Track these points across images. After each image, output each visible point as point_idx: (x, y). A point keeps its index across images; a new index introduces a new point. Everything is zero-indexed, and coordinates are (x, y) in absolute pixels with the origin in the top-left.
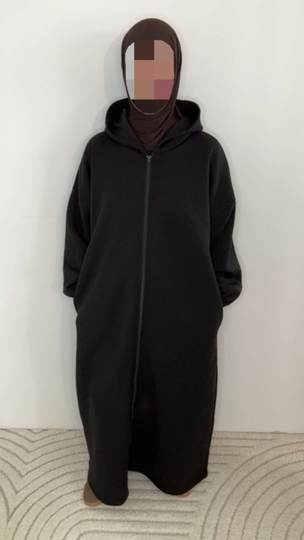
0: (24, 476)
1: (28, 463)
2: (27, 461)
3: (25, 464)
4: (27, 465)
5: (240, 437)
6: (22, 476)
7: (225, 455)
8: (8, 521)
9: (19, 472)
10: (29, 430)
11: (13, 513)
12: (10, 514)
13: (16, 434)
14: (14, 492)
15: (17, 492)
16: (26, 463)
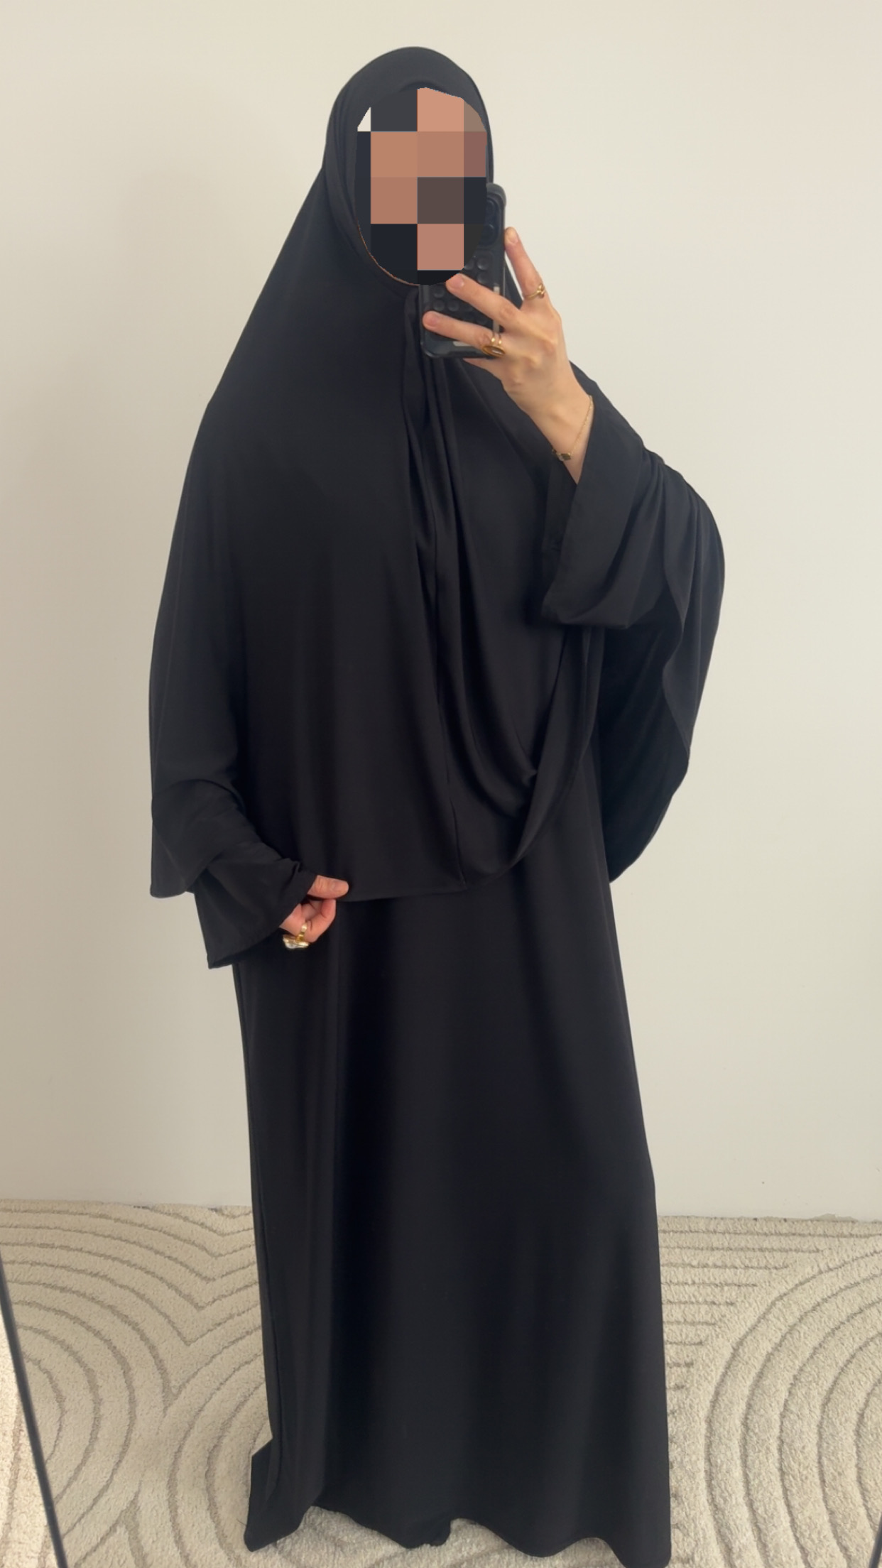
0: (202, 1308)
1: (214, 1280)
2: (208, 1273)
3: (204, 1282)
4: (211, 1283)
5: (784, 1231)
6: (199, 1308)
7: (747, 1267)
8: (166, 1409)
9: (188, 1298)
10: (216, 1210)
11: (180, 1389)
12: (174, 1391)
13: (177, 1215)
14: (182, 1343)
15: (187, 1343)
16: (207, 1279)
